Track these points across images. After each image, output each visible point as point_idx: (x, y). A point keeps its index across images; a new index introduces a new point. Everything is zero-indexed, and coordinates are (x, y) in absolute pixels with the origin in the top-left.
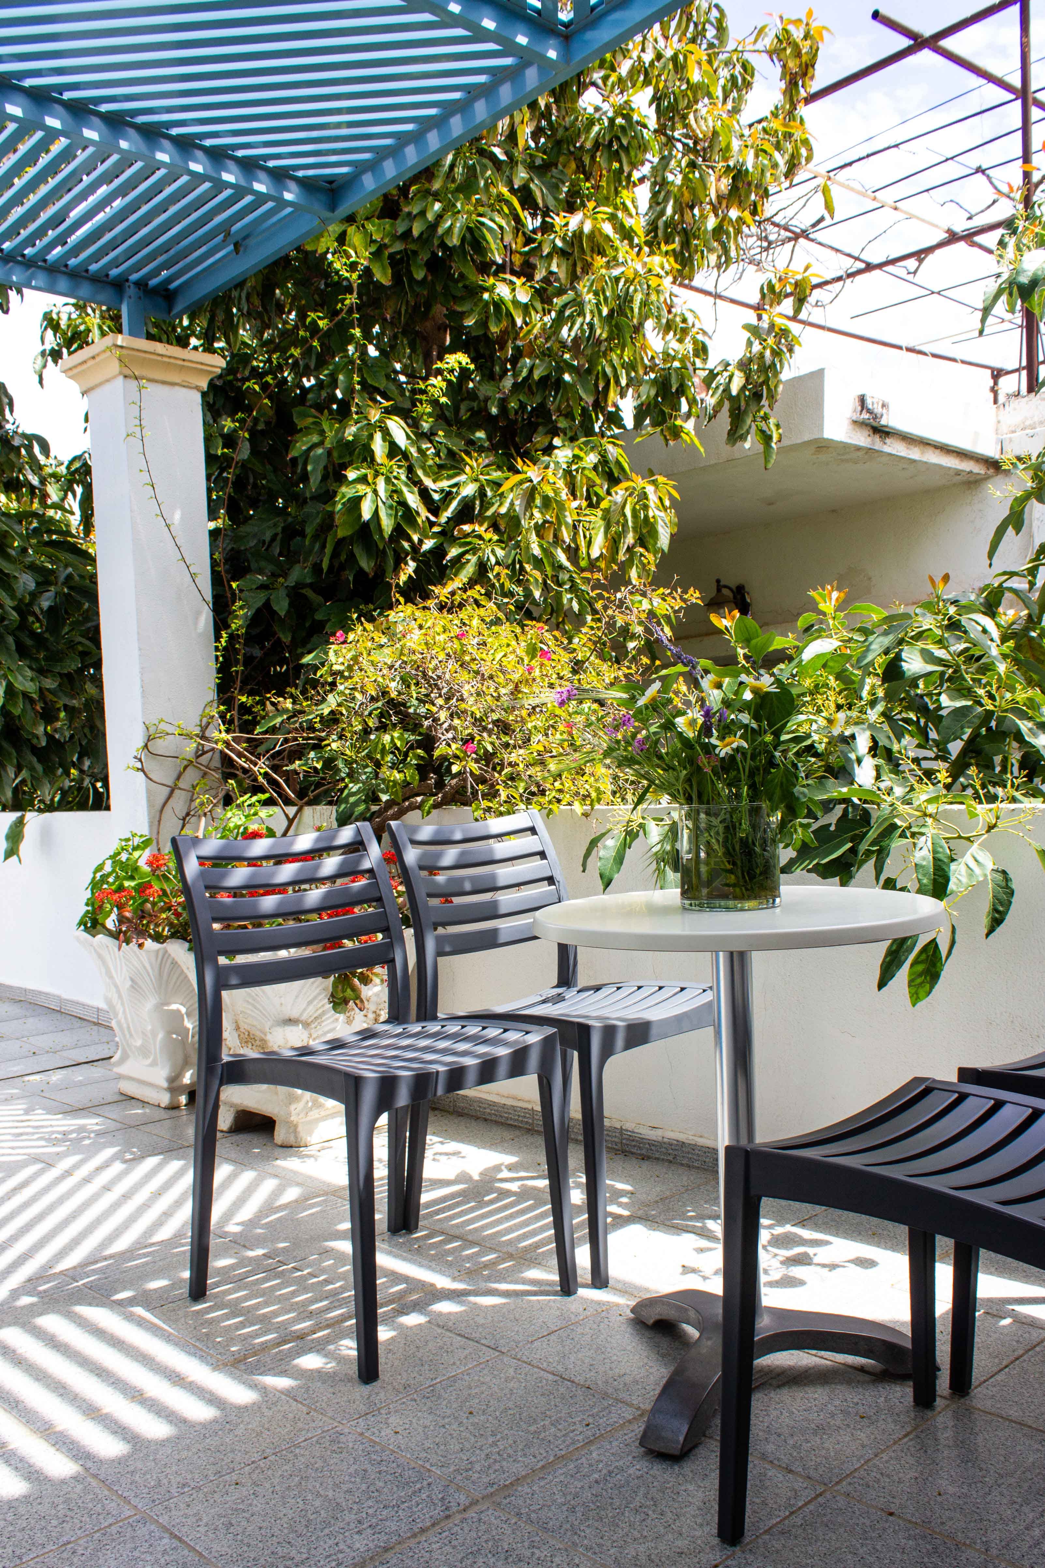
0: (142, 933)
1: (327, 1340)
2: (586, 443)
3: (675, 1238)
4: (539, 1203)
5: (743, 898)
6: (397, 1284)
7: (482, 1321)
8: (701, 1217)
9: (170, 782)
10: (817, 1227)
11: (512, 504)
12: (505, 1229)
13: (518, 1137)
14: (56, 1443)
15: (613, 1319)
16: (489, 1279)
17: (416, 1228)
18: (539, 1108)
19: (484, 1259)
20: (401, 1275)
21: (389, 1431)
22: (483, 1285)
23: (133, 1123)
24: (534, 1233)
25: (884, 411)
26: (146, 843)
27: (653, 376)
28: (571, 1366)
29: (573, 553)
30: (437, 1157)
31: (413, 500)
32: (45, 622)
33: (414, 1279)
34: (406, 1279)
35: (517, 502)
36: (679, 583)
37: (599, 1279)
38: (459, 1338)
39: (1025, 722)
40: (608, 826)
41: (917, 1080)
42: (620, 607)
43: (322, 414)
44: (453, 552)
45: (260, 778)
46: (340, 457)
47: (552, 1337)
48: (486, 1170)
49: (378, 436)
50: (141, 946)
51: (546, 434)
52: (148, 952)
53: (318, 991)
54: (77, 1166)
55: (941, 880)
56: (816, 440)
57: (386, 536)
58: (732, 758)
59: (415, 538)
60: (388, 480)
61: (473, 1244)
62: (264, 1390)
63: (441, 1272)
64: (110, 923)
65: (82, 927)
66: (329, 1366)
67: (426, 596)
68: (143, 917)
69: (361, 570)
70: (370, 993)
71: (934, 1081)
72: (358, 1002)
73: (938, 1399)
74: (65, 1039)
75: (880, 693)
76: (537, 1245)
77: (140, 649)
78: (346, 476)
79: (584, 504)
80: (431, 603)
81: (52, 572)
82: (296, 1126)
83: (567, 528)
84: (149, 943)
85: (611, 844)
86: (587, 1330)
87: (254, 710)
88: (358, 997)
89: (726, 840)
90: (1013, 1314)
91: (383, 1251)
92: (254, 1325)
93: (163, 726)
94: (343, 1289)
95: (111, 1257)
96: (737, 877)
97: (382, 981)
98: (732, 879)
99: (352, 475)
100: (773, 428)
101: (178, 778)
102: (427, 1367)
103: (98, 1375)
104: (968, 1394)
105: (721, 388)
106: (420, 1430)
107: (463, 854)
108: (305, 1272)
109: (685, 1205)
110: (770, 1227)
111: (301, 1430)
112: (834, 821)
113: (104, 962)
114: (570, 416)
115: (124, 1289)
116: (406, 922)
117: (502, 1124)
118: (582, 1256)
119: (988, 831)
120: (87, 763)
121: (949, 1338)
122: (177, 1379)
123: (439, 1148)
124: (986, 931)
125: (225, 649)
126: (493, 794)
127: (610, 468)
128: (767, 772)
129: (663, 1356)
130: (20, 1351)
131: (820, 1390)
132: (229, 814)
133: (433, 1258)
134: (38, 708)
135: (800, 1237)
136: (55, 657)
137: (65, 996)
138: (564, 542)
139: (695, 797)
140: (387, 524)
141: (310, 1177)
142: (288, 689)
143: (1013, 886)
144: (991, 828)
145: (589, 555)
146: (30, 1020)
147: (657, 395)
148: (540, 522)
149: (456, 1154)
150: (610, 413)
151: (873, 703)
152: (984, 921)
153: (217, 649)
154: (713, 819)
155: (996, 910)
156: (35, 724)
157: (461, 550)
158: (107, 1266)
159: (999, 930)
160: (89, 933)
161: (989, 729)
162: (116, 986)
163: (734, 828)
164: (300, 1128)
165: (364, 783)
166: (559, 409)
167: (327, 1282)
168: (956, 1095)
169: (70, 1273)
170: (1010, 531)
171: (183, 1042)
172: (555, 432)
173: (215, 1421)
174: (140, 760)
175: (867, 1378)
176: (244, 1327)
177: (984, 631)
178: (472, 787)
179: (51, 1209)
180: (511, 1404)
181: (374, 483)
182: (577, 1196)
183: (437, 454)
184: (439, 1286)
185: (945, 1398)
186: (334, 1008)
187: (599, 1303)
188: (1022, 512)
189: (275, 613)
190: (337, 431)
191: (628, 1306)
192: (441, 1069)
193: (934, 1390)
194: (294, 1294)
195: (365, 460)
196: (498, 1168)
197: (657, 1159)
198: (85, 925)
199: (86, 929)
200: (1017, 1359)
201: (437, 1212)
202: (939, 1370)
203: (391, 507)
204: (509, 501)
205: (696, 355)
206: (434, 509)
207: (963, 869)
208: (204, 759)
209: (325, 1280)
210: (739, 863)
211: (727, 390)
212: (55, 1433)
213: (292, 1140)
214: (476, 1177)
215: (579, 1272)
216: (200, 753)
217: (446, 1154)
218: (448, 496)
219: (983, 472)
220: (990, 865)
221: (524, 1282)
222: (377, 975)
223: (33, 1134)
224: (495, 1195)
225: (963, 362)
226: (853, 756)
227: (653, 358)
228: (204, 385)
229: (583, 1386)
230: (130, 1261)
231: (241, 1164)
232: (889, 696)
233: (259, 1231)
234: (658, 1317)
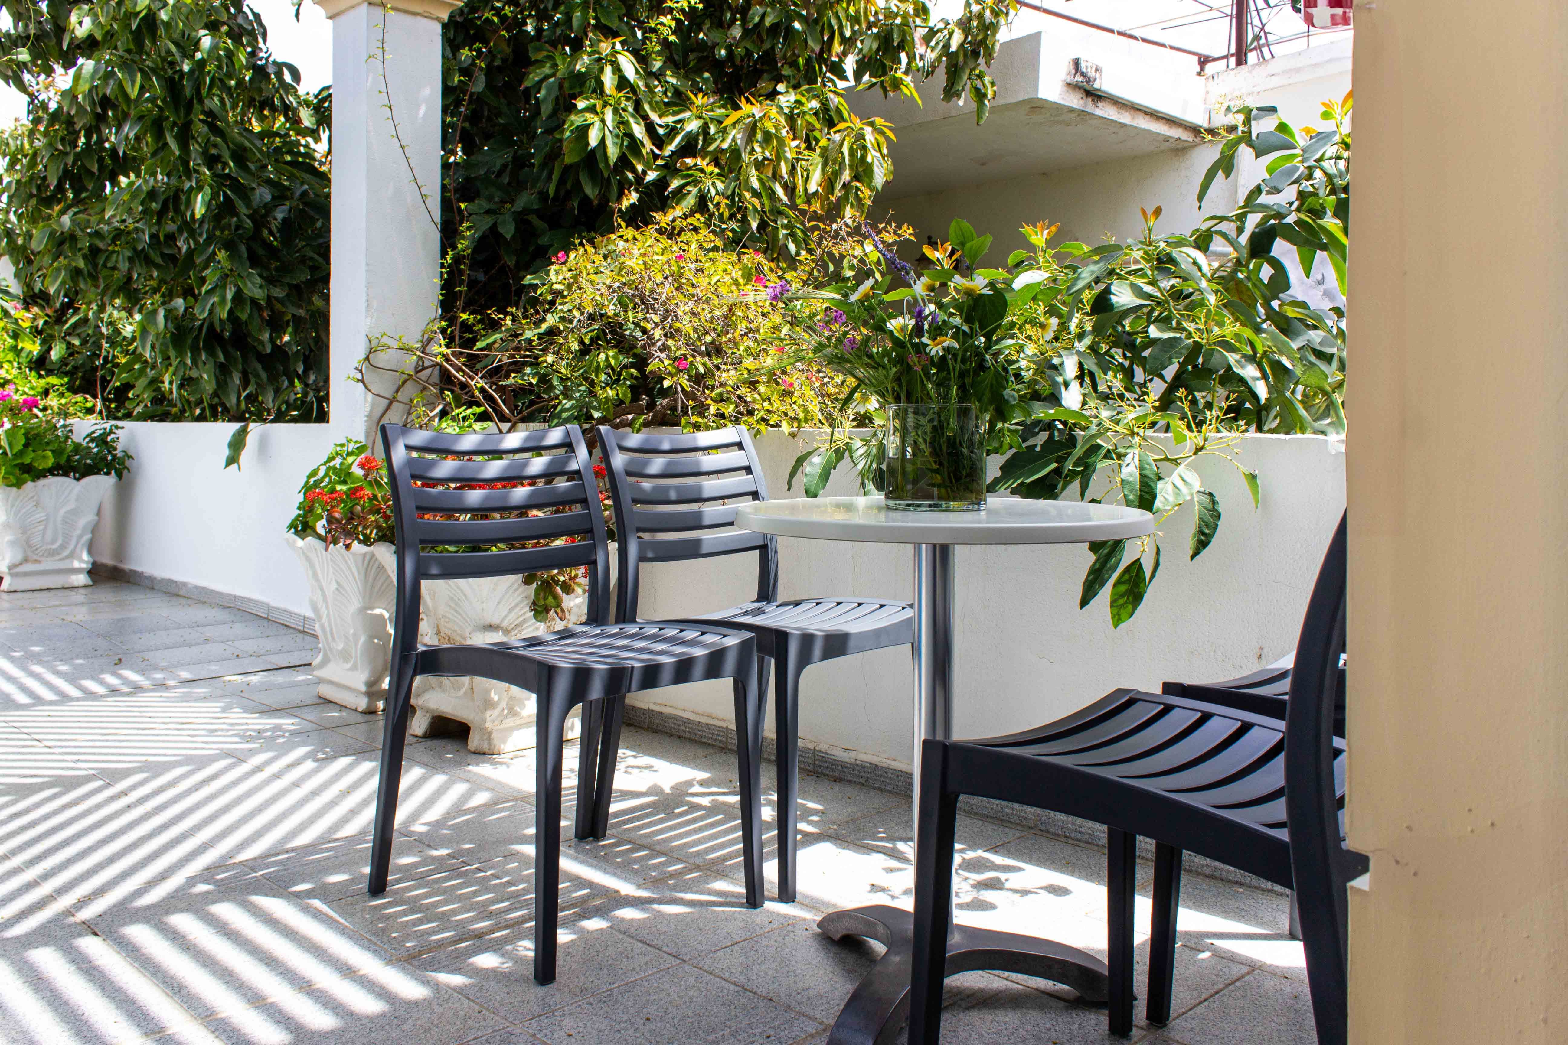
0: (351, 534)
1: (505, 940)
2: (808, 91)
3: (866, 857)
4: (730, 818)
5: (948, 499)
6: (581, 889)
7: (665, 929)
8: (892, 839)
9: (389, 395)
10: (1009, 854)
11: (734, 140)
12: (694, 841)
13: (711, 754)
14: (216, 1030)
15: (799, 933)
16: (674, 888)
17: (603, 836)
18: (733, 727)
19: (670, 869)
20: (585, 880)
21: (562, 1033)
22: (668, 894)
23: (328, 725)
24: (722, 846)
25: (1098, 75)
26: (361, 449)
27: (875, 30)
28: (754, 977)
29: (790, 190)
30: (629, 770)
31: (639, 131)
32: (278, 235)
33: (598, 885)
34: (590, 884)
35: (739, 136)
36: (893, 218)
37: (787, 893)
38: (640, 945)
39: (1233, 355)
40: (815, 445)
41: (1120, 692)
42: (835, 237)
43: (556, 48)
44: (675, 184)
45: (477, 393)
46: (571, 88)
47: (735, 948)
48: (677, 784)
49: (608, 69)
50: (348, 547)
51: (770, 80)
52: (355, 555)
53: (520, 598)
54: (268, 763)
55: (1147, 497)
56: (1030, 100)
57: (612, 164)
58: (943, 358)
59: (640, 168)
60: (616, 111)
61: (660, 854)
62: (436, 987)
63: (625, 879)
64: (321, 526)
65: (293, 530)
66: (506, 965)
67: (647, 221)
68: (352, 519)
69: (586, 197)
70: (572, 604)
71: (1138, 692)
72: (558, 610)
73: (1134, 1029)
74: (270, 644)
75: (1088, 327)
76: (725, 858)
77: (367, 265)
78: (575, 106)
79: (803, 146)
80: (651, 230)
81: (288, 189)
82: (490, 733)
83: (786, 163)
84: (356, 546)
85: (817, 460)
86: (772, 942)
87: (476, 328)
88: (559, 605)
89: (933, 438)
90: (1211, 948)
91: (568, 856)
92: (432, 922)
93: (385, 340)
94: (525, 891)
95: (293, 850)
96: (942, 477)
97: (584, 591)
98: (938, 478)
99: (581, 104)
100: (989, 85)
101: (397, 391)
102: (605, 971)
103: (268, 964)
104: (1165, 1025)
105: (941, 44)
106: (595, 1033)
107: (669, 464)
108: (488, 873)
109: (876, 826)
110: (962, 851)
111: (470, 1028)
112: (1040, 443)
113: (312, 566)
114: (794, 64)
115: (304, 881)
116: (611, 535)
117: (696, 741)
118: (770, 870)
119: (1195, 453)
120: (312, 378)
121: (1147, 968)
122: (347, 972)
123: (631, 761)
124: (1191, 553)
125: (449, 266)
126: (701, 409)
127: (830, 116)
128: (976, 374)
129: (849, 972)
130: (190, 937)
131: (1011, 1014)
132: (444, 425)
133: (619, 866)
134: (265, 314)
135: (992, 862)
136: (285, 269)
137: (274, 604)
138: (783, 178)
139: (903, 397)
140: (613, 152)
141: (500, 783)
142: (509, 309)
143: (1220, 510)
144: (1198, 450)
145: (806, 190)
146: (238, 626)
147: (878, 50)
148: (760, 158)
149: (649, 767)
150: (833, 63)
151: (1081, 336)
152: (1190, 543)
153: (442, 266)
154: (921, 418)
155: (1201, 532)
156: (260, 330)
157: (682, 182)
158: (288, 859)
159: (1205, 552)
160: (299, 536)
161: (1195, 367)
162: (322, 589)
163: (942, 427)
164: (494, 735)
165: (577, 400)
166: (784, 57)
167: (510, 884)
168: (1162, 707)
169: (249, 864)
170: (1220, 174)
171: (384, 647)
172: (779, 79)
173: (383, 1015)
174: (361, 371)
175: (1062, 1004)
176: (422, 924)
177: (1195, 263)
178: (682, 402)
179: (238, 801)
180: (690, 1013)
181: (603, 113)
182: (767, 813)
183: (665, 93)
184: (623, 893)
185: (1142, 1028)
186: (535, 616)
187: (785, 917)
188: (1232, 157)
189: (501, 235)
190: (570, 64)
191: (814, 921)
192: (637, 665)
193: (1131, 1020)
194: (475, 894)
195: (594, 91)
196: (690, 783)
197: (850, 781)
198: (296, 528)
199: (297, 532)
200: (1217, 993)
201: (626, 822)
202: (1136, 999)
203: (617, 136)
204: (731, 137)
205: (917, 15)
206: (659, 142)
207: (1170, 487)
208: (424, 374)
209: (507, 882)
210: (946, 464)
211: (947, 46)
212: (216, 1020)
213: (485, 747)
214: (668, 790)
215: (766, 886)
216: (420, 368)
217: (638, 767)
218: (672, 131)
219: (1190, 139)
220: (1197, 485)
221: (710, 892)
222: (579, 585)
223: (228, 730)
224: (686, 808)
225: (1172, 48)
226: (1060, 379)
227: (876, 13)
228: (445, 17)
229: (765, 998)
230: (311, 855)
231: (433, 768)
232: (1097, 330)
233: (445, 831)
234: (845, 932)
